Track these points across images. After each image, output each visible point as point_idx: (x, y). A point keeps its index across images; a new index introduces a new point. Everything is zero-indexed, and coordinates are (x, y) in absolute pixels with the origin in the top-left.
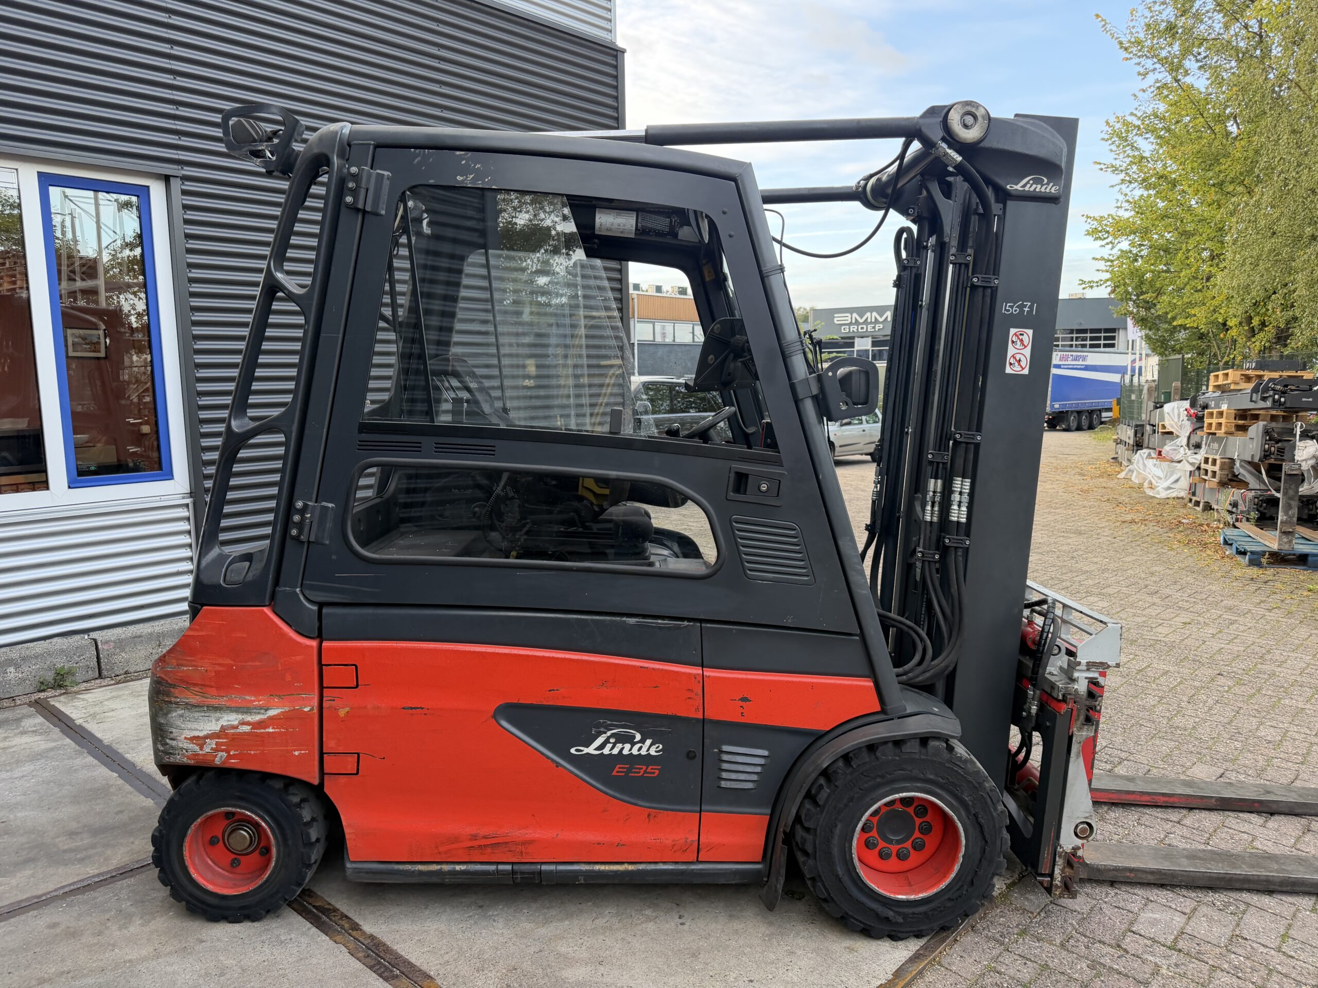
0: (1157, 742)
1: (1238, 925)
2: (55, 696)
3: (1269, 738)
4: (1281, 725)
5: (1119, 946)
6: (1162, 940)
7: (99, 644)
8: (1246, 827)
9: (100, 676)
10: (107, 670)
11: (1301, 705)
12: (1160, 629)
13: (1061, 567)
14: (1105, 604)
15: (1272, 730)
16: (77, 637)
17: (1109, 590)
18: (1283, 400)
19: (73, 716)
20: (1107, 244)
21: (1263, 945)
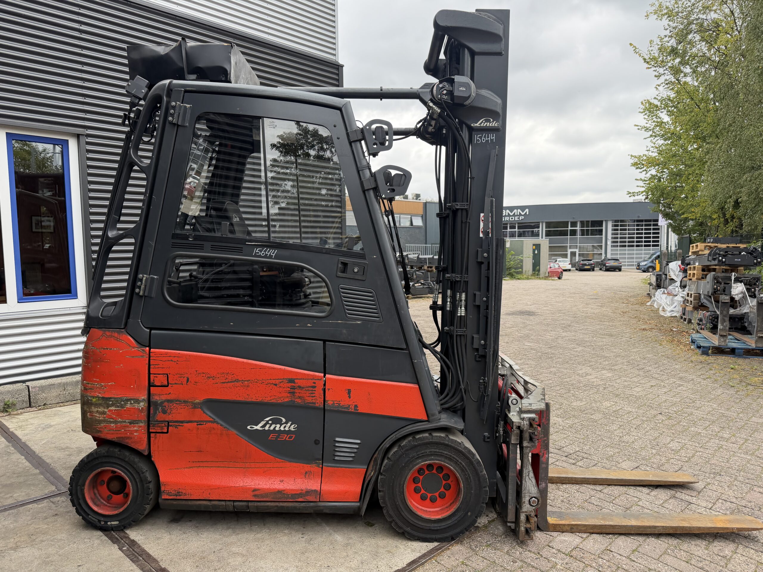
0: (608, 450)
1: (610, 544)
2: (3, 416)
3: (673, 448)
4: (683, 441)
5: (539, 553)
6: (564, 551)
7: (30, 388)
8: (638, 494)
9: (30, 406)
10: (34, 403)
11: (700, 431)
12: (636, 389)
13: (593, 354)
14: (610, 375)
15: (677, 443)
16: (19, 384)
17: (616, 367)
18: (724, 260)
19: (9, 427)
20: (643, 171)
21: (620, 555)
